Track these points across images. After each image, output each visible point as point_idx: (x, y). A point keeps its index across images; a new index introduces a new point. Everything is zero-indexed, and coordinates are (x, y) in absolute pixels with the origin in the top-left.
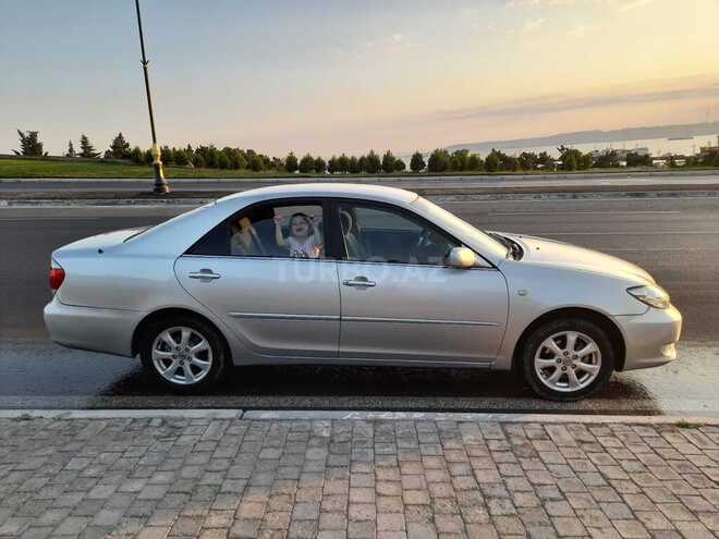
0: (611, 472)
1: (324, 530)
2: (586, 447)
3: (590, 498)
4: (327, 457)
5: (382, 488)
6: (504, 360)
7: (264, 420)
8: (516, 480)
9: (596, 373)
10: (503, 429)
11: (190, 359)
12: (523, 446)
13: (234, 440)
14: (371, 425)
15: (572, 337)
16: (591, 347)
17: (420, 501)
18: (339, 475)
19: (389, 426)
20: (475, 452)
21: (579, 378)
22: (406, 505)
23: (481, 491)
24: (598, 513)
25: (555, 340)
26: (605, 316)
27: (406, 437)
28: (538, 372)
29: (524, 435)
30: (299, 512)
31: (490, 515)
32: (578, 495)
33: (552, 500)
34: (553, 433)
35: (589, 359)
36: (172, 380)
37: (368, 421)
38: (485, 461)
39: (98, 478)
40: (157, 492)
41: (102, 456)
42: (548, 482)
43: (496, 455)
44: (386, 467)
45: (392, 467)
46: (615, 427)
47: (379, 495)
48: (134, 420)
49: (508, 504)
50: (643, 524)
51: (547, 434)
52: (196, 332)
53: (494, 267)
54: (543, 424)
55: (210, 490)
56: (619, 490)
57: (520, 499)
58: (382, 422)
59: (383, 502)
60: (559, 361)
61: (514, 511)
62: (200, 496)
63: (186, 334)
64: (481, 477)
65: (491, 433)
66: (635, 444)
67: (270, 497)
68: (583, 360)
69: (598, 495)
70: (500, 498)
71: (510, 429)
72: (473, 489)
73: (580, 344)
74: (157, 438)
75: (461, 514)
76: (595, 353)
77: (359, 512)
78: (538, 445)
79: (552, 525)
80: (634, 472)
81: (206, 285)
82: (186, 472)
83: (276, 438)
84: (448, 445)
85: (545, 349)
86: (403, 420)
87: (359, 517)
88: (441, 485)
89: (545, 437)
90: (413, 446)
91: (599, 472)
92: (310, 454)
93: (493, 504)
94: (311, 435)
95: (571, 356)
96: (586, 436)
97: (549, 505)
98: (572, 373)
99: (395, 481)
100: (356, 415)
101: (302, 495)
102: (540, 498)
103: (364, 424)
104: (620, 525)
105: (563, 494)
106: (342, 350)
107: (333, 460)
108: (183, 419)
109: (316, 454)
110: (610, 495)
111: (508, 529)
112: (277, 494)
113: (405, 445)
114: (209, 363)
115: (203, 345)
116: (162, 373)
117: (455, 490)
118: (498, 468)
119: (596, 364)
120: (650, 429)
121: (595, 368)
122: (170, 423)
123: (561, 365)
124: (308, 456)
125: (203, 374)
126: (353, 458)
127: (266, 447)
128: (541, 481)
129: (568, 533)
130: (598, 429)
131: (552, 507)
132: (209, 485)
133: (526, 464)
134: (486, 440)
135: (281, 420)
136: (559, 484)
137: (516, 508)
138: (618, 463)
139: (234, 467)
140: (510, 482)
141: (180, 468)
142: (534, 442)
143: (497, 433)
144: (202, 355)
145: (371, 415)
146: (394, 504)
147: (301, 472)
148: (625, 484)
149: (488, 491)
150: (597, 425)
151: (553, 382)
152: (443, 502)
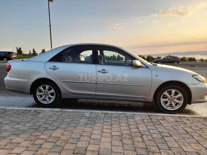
0: (188, 130)
1: (81, 141)
2: (178, 123)
3: (181, 136)
4: (87, 122)
5: (104, 130)
6: (150, 98)
7: (68, 112)
8: (153, 130)
9: (182, 104)
10: (149, 117)
11: (48, 95)
12: (156, 121)
13: (57, 116)
14: (104, 114)
15: (173, 91)
16: (180, 95)
17: (118, 135)
18: (90, 126)
19: (110, 115)
20: (139, 122)
21: (176, 106)
22: (112, 135)
23: (140, 133)
24: (184, 141)
25: (168, 92)
26: (184, 84)
27: (115, 118)
28: (162, 103)
29: (156, 119)
30: (73, 136)
31: (143, 139)
32: (176, 135)
33: (166, 136)
34: (167, 119)
35: (179, 99)
36: (42, 102)
37: (103, 113)
38: (142, 125)
39: (7, 124)
40: (25, 128)
41: (11, 118)
42: (165, 131)
43: (146, 124)
44: (107, 125)
45: (109, 125)
46: (189, 118)
47: (103, 132)
48: (26, 110)
49: (150, 137)
50: (202, 145)
51: (165, 119)
52: (50, 87)
53: (147, 67)
54: (163, 116)
55: (43, 128)
56: (192, 135)
57: (154, 136)
58: (108, 114)
59: (104, 134)
60: (169, 99)
61: (152, 139)
62: (40, 130)
63: (47, 87)
64: (141, 129)
65: (145, 118)
66: (197, 123)
67: (64, 131)
68: (177, 99)
69: (184, 136)
70: (147, 135)
71: (151, 117)
72: (138, 132)
73: (176, 94)
74: (31, 115)
75: (132, 139)
76: (181, 97)
77: (94, 137)
78: (161, 121)
79: (167, 144)
80: (197, 130)
81: (54, 71)
82: (38, 124)
83: (71, 116)
84: (129, 120)
85: (164, 95)
86: (115, 113)
87: (95, 138)
88: (126, 131)
89: (164, 119)
90: (117, 120)
91: (184, 129)
92: (81, 121)
93: (144, 137)
94: (83, 116)
95: (173, 98)
96: (178, 120)
97: (165, 138)
98: (173, 104)
99: (109, 129)
100: (99, 112)
101: (75, 131)
102: (162, 136)
103: (101, 114)
104: (193, 145)
105: (170, 135)
106: (97, 93)
107: (89, 122)
108: (42, 110)
109: (83, 121)
110: (188, 136)
111: (149, 144)
112: (67, 131)
113: (115, 119)
114: (54, 97)
115: (53, 91)
116: (39, 100)
117: (131, 132)
118: (147, 127)
119: (182, 101)
120: (202, 119)
121: (181, 102)
122: (37, 111)
123: (170, 101)
124: (80, 121)
125: (52, 101)
126: (96, 122)
127: (66, 118)
128: (163, 131)
129: (172, 146)
130: (183, 118)
131: (166, 138)
132: (44, 127)
133: (157, 126)
134: (143, 119)
135: (74, 112)
136: (169, 132)
137: (153, 138)
138: (191, 127)
139: (55, 123)
140: (151, 131)
141: (36, 122)
142: (160, 121)
143: (147, 118)
144: (52, 94)
145: (104, 112)
146: (108, 135)
147: (77, 125)
148: (194, 133)
149: (143, 133)
150: (183, 117)
151: (167, 107)
152: (125, 135)
